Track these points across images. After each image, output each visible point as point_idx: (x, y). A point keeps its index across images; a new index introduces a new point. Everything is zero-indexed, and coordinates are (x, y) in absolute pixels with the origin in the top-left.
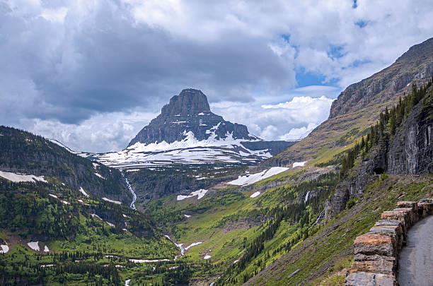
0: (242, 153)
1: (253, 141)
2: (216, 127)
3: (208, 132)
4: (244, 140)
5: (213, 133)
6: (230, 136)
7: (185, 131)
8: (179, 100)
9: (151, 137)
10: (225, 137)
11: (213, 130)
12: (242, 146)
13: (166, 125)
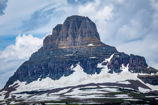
0: (141, 90)
1: (152, 74)
2: (109, 60)
3: (99, 65)
4: (142, 74)
5: (106, 67)
6: (125, 69)
7: (72, 66)
8: (64, 29)
9: (33, 74)
10: (120, 71)
11: (105, 64)
12: (141, 81)
13: (49, 60)
